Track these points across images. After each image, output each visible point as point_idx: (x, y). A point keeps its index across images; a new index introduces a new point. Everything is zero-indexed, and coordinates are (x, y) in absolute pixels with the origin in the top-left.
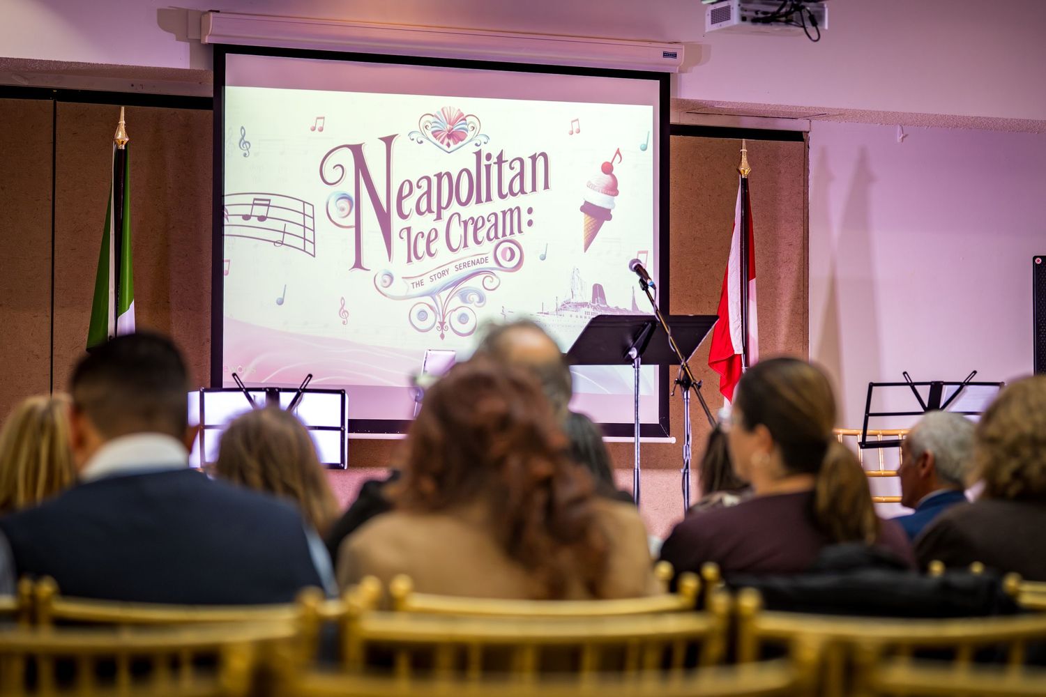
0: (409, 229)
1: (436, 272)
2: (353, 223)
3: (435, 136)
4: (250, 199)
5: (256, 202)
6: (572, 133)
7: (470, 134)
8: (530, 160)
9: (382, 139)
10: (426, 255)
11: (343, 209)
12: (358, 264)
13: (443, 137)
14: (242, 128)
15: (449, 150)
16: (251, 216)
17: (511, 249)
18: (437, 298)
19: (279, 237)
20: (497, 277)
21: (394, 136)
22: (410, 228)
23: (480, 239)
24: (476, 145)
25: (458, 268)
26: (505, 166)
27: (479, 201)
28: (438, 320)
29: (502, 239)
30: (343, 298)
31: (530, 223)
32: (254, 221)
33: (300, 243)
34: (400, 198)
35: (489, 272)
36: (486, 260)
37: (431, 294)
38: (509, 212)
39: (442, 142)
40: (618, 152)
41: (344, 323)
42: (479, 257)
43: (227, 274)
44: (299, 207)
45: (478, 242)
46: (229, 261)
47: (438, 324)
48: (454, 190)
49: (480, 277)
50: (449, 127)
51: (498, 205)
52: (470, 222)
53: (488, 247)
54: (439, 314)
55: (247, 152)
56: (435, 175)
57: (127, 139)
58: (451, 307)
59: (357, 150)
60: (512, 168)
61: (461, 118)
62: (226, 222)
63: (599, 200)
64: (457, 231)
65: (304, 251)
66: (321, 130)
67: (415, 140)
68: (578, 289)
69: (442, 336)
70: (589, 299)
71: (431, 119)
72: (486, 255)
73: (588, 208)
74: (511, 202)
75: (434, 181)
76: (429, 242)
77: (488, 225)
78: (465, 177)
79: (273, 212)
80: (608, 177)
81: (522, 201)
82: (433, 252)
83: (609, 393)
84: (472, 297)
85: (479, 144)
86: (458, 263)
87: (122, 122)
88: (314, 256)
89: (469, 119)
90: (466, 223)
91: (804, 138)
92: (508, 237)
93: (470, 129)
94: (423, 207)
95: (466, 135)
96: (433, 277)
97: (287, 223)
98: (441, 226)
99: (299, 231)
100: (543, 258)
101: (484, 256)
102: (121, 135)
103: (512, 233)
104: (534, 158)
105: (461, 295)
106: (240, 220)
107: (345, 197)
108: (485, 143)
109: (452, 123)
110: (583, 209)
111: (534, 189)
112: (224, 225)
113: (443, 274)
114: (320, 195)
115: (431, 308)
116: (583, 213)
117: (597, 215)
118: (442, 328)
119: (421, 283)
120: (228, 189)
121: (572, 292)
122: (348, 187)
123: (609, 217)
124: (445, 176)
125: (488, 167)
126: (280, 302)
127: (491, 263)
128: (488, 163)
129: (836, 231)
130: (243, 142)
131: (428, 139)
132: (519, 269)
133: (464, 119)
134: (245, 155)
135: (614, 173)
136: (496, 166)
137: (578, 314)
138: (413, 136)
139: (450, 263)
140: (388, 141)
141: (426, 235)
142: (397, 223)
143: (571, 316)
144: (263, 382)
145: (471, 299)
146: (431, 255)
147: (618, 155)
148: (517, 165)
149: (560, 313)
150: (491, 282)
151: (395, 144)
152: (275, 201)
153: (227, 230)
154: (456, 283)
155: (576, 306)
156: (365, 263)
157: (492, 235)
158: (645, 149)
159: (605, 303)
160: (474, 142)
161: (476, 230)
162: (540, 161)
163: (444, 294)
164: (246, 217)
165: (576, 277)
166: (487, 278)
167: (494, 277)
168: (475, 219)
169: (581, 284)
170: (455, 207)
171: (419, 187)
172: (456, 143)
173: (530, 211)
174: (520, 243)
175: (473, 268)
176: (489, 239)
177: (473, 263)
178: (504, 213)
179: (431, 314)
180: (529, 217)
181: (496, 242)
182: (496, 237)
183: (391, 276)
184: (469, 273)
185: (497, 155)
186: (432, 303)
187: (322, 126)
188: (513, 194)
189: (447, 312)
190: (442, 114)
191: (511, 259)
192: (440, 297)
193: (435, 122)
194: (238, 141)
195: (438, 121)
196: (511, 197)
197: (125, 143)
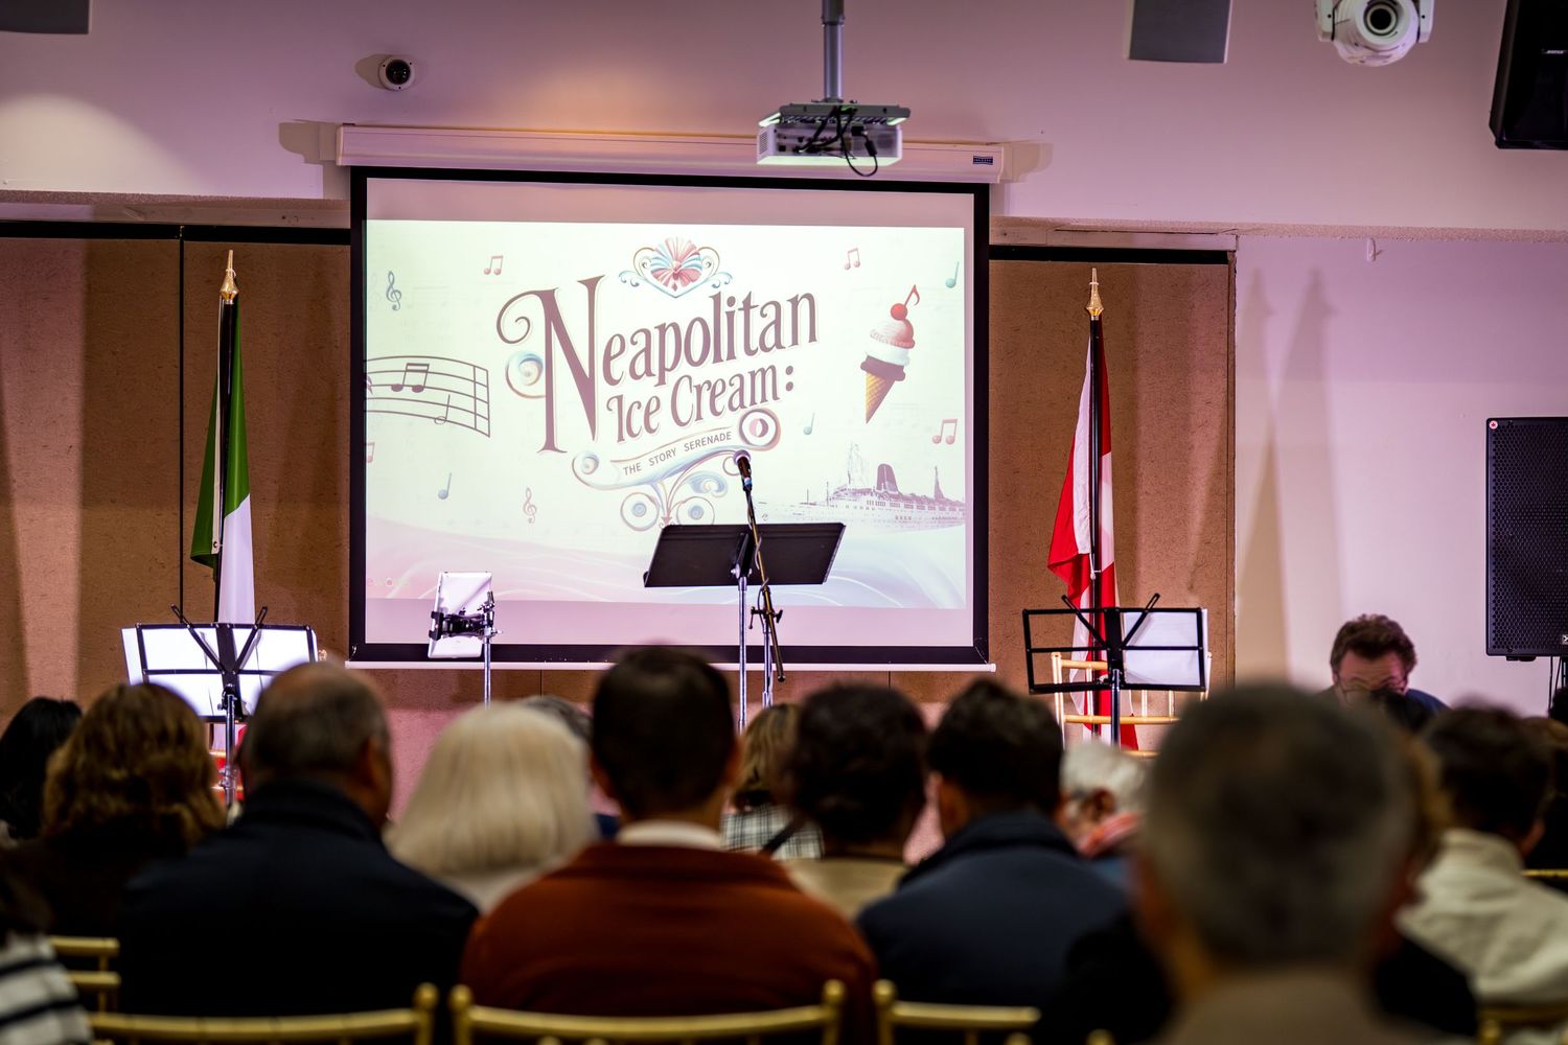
0: (620, 399)
1: (658, 453)
2: (543, 392)
3: (657, 277)
4: (401, 364)
5: (409, 368)
6: (848, 267)
7: (705, 273)
8: (790, 304)
9: (581, 282)
10: (645, 430)
11: (529, 374)
12: (550, 445)
13: (667, 278)
14: (391, 273)
15: (675, 294)
16: (403, 385)
17: (762, 421)
18: (660, 486)
19: (440, 412)
21: (599, 278)
22: (622, 396)
23: (719, 409)
24: (714, 286)
25: (689, 447)
26: (754, 313)
27: (717, 359)
28: (662, 514)
29: (750, 408)
30: (527, 490)
31: (790, 386)
32: (407, 392)
33: (469, 419)
34: (608, 358)
36: (728, 436)
37: (651, 481)
38: (760, 373)
39: (666, 284)
40: (914, 290)
41: (530, 521)
42: (718, 433)
43: (371, 461)
44: (468, 372)
45: (715, 413)
46: (373, 444)
47: (660, 520)
48: (682, 346)
49: (720, 459)
50: (675, 264)
51: (744, 364)
52: (706, 386)
53: (730, 420)
54: (663, 506)
55: (396, 304)
56: (655, 328)
57: (235, 292)
58: (679, 496)
59: (548, 298)
60: (763, 316)
61: (692, 252)
62: (368, 394)
63: (888, 354)
64: (687, 399)
65: (475, 429)
66: (498, 272)
67: (628, 282)
68: (857, 471)
70: (872, 483)
71: (651, 254)
72: (727, 430)
73: (872, 366)
74: (762, 360)
75: (656, 334)
76: (648, 414)
77: (730, 390)
78: (698, 329)
79: (432, 380)
80: (900, 322)
81: (779, 359)
82: (653, 427)
83: (901, 606)
84: (708, 484)
85: (717, 285)
86: (688, 441)
87: (230, 270)
88: (489, 436)
89: (703, 253)
90: (699, 389)
91: (1229, 258)
92: (759, 406)
93: (705, 265)
94: (640, 368)
95: (699, 274)
96: (654, 460)
97: (451, 393)
98: (665, 393)
99: (468, 403)
100: (808, 432)
101: (725, 432)
102: (229, 287)
103: (764, 399)
104: (795, 302)
105: (693, 482)
106: (389, 392)
107: (531, 358)
108: (726, 283)
109: (680, 259)
110: (864, 366)
111: (795, 342)
112: (365, 399)
113: (668, 455)
114: (496, 357)
115: (651, 499)
116: (865, 372)
117: (885, 375)
119: (637, 468)
120: (371, 351)
121: (849, 475)
122: (536, 344)
123: (901, 377)
124: (671, 328)
125: (730, 315)
126: (444, 496)
127: (736, 440)
128: (731, 309)
129: (1275, 383)
130: (392, 291)
131: (646, 280)
132: (772, 447)
133: (697, 254)
134: (394, 308)
135: (907, 318)
136: (743, 312)
137: (857, 504)
138: (624, 277)
139: (678, 441)
140: (591, 284)
141: (644, 405)
142: (603, 391)
143: (847, 507)
144: (421, 597)
145: (708, 487)
146: (650, 430)
147: (914, 295)
148: (771, 311)
149: (831, 503)
151: (600, 288)
152: (434, 366)
153: (370, 405)
154: (687, 467)
155: (854, 494)
156: (558, 443)
157: (736, 403)
158: (952, 285)
159: (896, 489)
160: (710, 283)
161: (713, 397)
162: (804, 306)
163: (669, 482)
164: (397, 388)
165: (853, 455)
168: (712, 383)
169: (862, 464)
170: (684, 367)
172: (685, 284)
173: (789, 370)
174: (773, 411)
175: (710, 447)
176: (732, 408)
177: (710, 440)
179: (650, 506)
180: (789, 378)
181: (741, 412)
182: (742, 405)
183: (596, 462)
184: (705, 453)
185: (743, 299)
186: (653, 494)
187: (499, 267)
188: (766, 349)
189: (675, 502)
190: (665, 247)
191: (763, 434)
192: (663, 485)
193: (657, 258)
194: (385, 290)
195: (660, 256)
196: (763, 353)
197: (233, 296)
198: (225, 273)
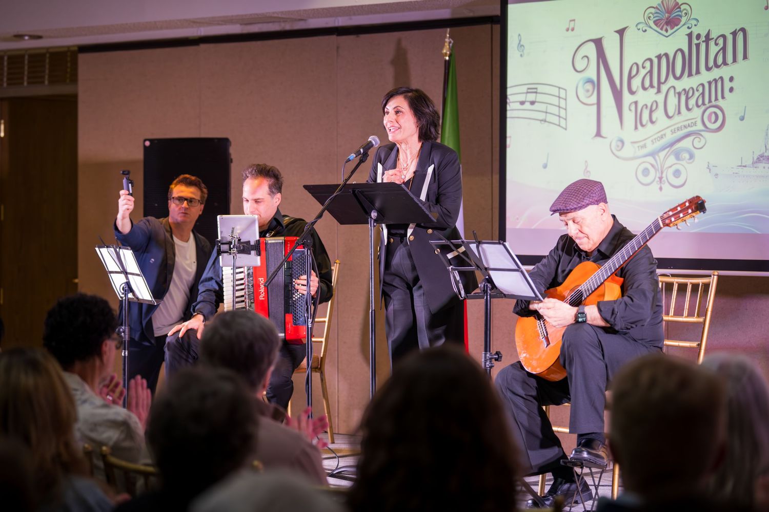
0: (636, 103)
1: (656, 136)
2: (595, 101)
3: (656, 25)
4: (524, 89)
5: (529, 91)
6: (767, 8)
7: (684, 20)
8: (731, 36)
9: (617, 32)
10: (649, 123)
11: (588, 91)
12: (598, 134)
13: (662, 25)
14: (519, 35)
15: (667, 34)
16: (525, 101)
17: (716, 114)
18: (657, 157)
19: (541, 116)
20: (704, 138)
21: (625, 28)
22: (637, 101)
23: (690, 107)
24: (689, 28)
25: (673, 132)
26: (712, 43)
27: (690, 75)
28: (658, 175)
29: (708, 105)
30: (586, 162)
31: (731, 90)
32: (527, 106)
33: (555, 119)
34: (630, 78)
35: (697, 133)
36: (695, 124)
37: (653, 154)
38: (714, 82)
39: (662, 29)
42: (690, 122)
43: (509, 147)
44: (555, 91)
45: (688, 109)
46: (510, 137)
47: (657, 179)
48: (671, 67)
49: (690, 139)
50: (667, 15)
51: (706, 77)
52: (683, 93)
53: (697, 112)
54: (658, 170)
55: (522, 53)
56: (656, 57)
57: (449, 53)
58: (668, 163)
59: (598, 43)
61: (677, 7)
62: (508, 108)
64: (673, 101)
65: (559, 125)
66: (573, 30)
67: (641, 30)
69: (661, 189)
71: (653, 10)
72: (695, 120)
74: (716, 73)
75: (655, 61)
76: (651, 112)
77: (697, 94)
78: (679, 56)
79: (540, 98)
81: (725, 72)
82: (654, 119)
84: (684, 155)
85: (690, 27)
86: (673, 128)
87: (447, 40)
88: (566, 129)
89: (683, 7)
90: (679, 94)
92: (714, 103)
93: (684, 15)
94: (647, 84)
95: (680, 21)
96: (654, 141)
97: (548, 105)
98: (660, 98)
99: (555, 110)
100: (742, 119)
101: (693, 121)
102: (446, 50)
103: (716, 99)
104: (734, 34)
105: (676, 154)
106: (518, 106)
107: (590, 81)
108: (695, 25)
109: (669, 12)
111: (735, 60)
112: (507, 110)
113: (662, 137)
114: (571, 81)
115: (652, 166)
118: (661, 182)
119: (644, 146)
120: (510, 82)
121: (766, 147)
122: (592, 73)
124: (664, 57)
125: (698, 46)
126: (545, 166)
127: (700, 126)
128: (698, 42)
130: (520, 46)
131: (651, 27)
132: (720, 130)
133: (679, 8)
134: (521, 56)
136: (705, 44)
138: (639, 27)
139: (667, 128)
140: (621, 32)
141: (649, 107)
142: (627, 98)
143: (764, 168)
144: (533, 227)
145: (683, 157)
146: (652, 122)
148: (721, 41)
149: (756, 165)
150: (699, 142)
151: (627, 34)
152: (541, 89)
153: (509, 114)
154: (672, 144)
155: (768, 159)
156: (603, 133)
157: (700, 102)
160: (686, 26)
161: (687, 99)
162: (740, 37)
163: (662, 154)
164: (522, 103)
165: (768, 133)
166: (695, 139)
167: (700, 137)
168: (687, 90)
170: (672, 81)
171: (644, 67)
172: (672, 28)
173: (731, 79)
174: (723, 108)
175: (685, 131)
176: (698, 106)
177: (685, 127)
178: (710, 83)
179: (652, 171)
180: (731, 84)
181: (703, 108)
182: (703, 104)
183: (622, 142)
184: (683, 135)
185: (704, 35)
186: (653, 162)
187: (573, 26)
188: (717, 66)
189: (664, 168)
190: (662, 5)
191: (715, 122)
192: (659, 157)
193: (656, 13)
194: (517, 45)
195: (659, 12)
196: (716, 69)
197: (448, 55)
198: (445, 42)
